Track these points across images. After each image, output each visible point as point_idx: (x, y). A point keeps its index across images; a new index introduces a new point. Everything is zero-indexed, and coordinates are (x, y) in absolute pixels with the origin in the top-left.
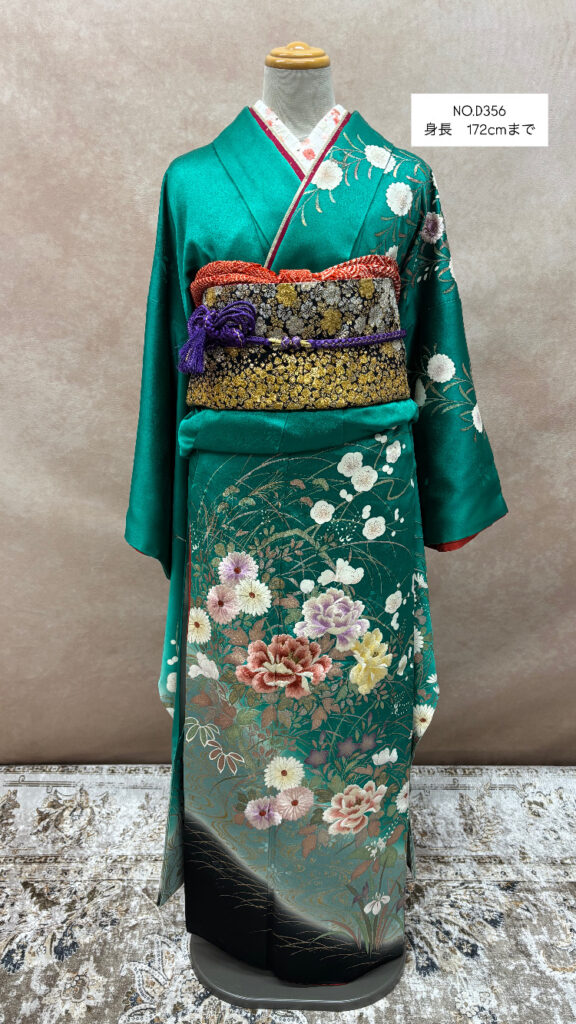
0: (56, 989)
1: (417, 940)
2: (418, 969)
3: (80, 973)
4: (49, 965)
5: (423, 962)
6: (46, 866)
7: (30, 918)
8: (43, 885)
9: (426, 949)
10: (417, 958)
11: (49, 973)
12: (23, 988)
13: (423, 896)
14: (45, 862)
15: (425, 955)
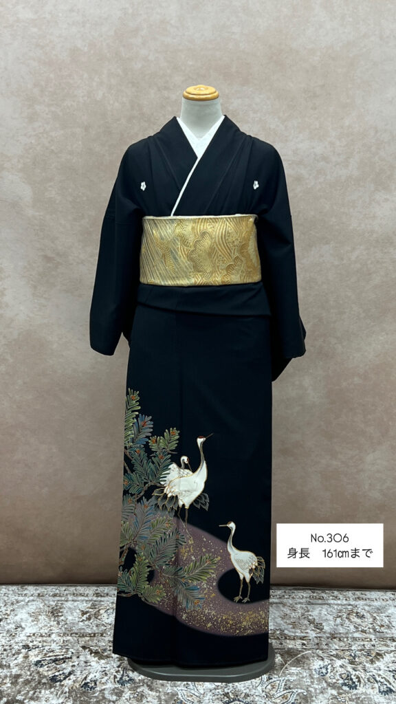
0: (124, 698)
1: (378, 679)
2: (380, 692)
3: (138, 690)
4: (116, 688)
5: (383, 688)
6: (95, 638)
7: (92, 664)
8: (97, 648)
9: (385, 683)
10: (379, 687)
11: (116, 691)
12: (101, 698)
13: (383, 658)
14: (94, 636)
15: (385, 686)
